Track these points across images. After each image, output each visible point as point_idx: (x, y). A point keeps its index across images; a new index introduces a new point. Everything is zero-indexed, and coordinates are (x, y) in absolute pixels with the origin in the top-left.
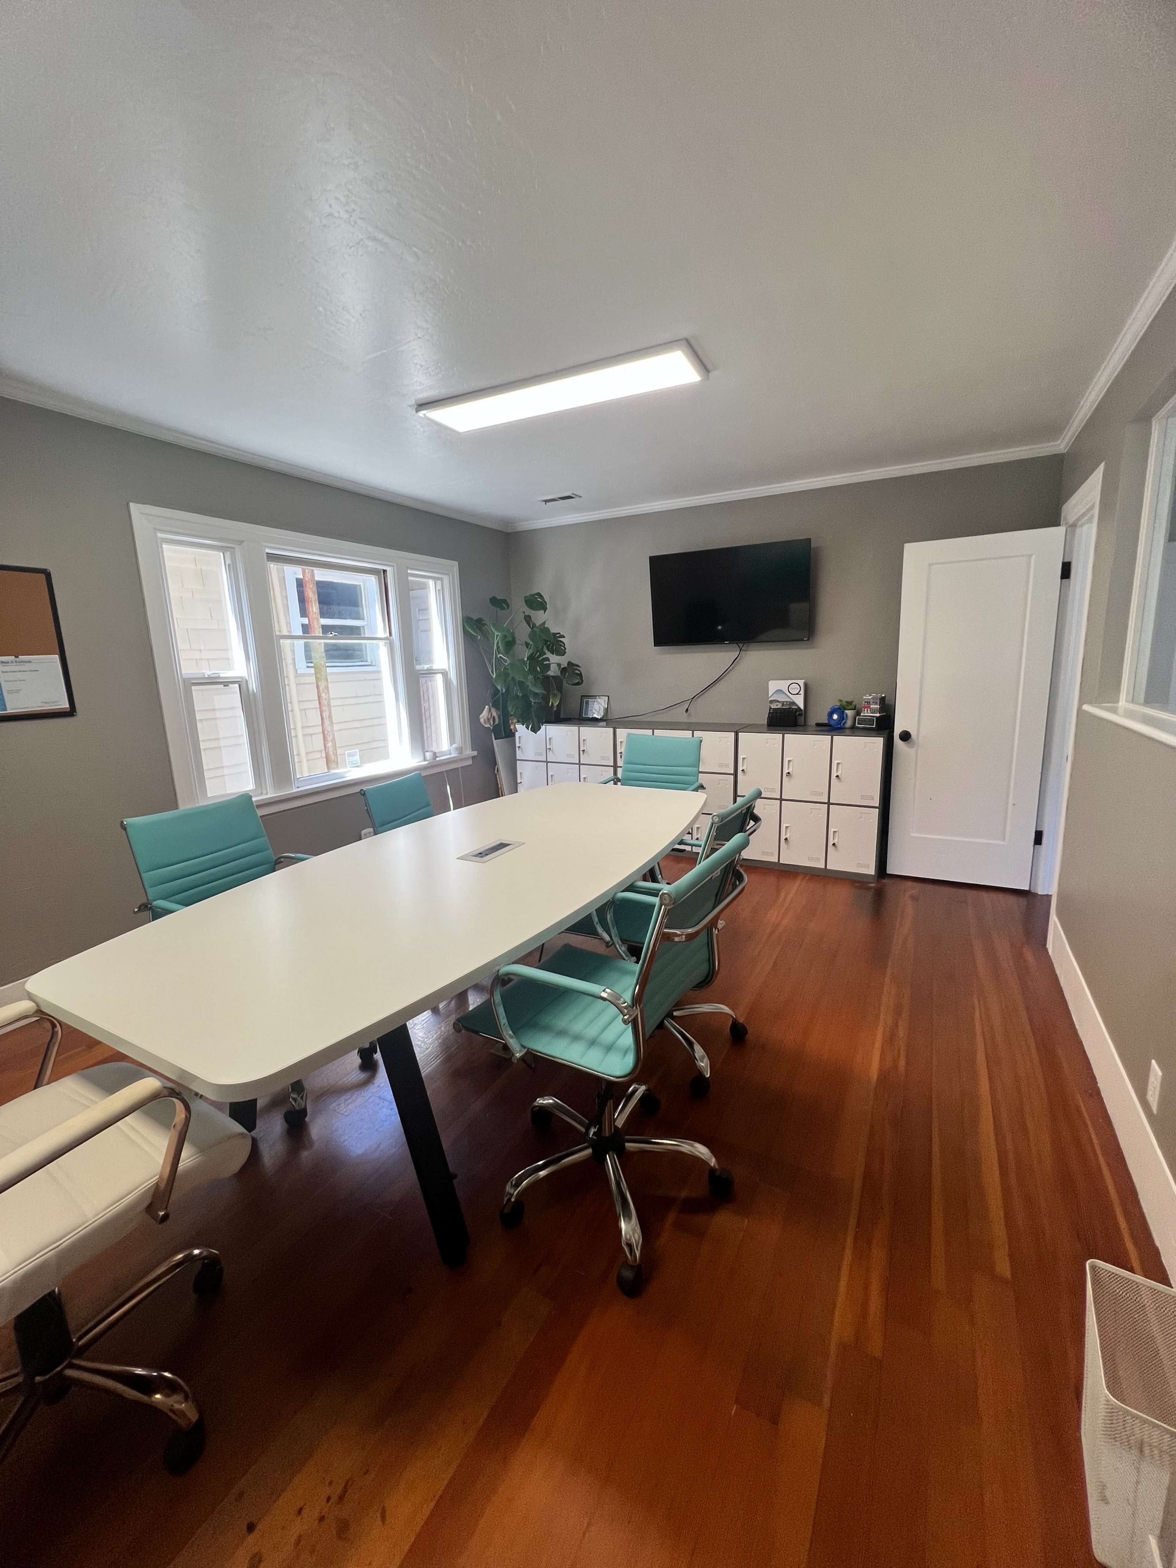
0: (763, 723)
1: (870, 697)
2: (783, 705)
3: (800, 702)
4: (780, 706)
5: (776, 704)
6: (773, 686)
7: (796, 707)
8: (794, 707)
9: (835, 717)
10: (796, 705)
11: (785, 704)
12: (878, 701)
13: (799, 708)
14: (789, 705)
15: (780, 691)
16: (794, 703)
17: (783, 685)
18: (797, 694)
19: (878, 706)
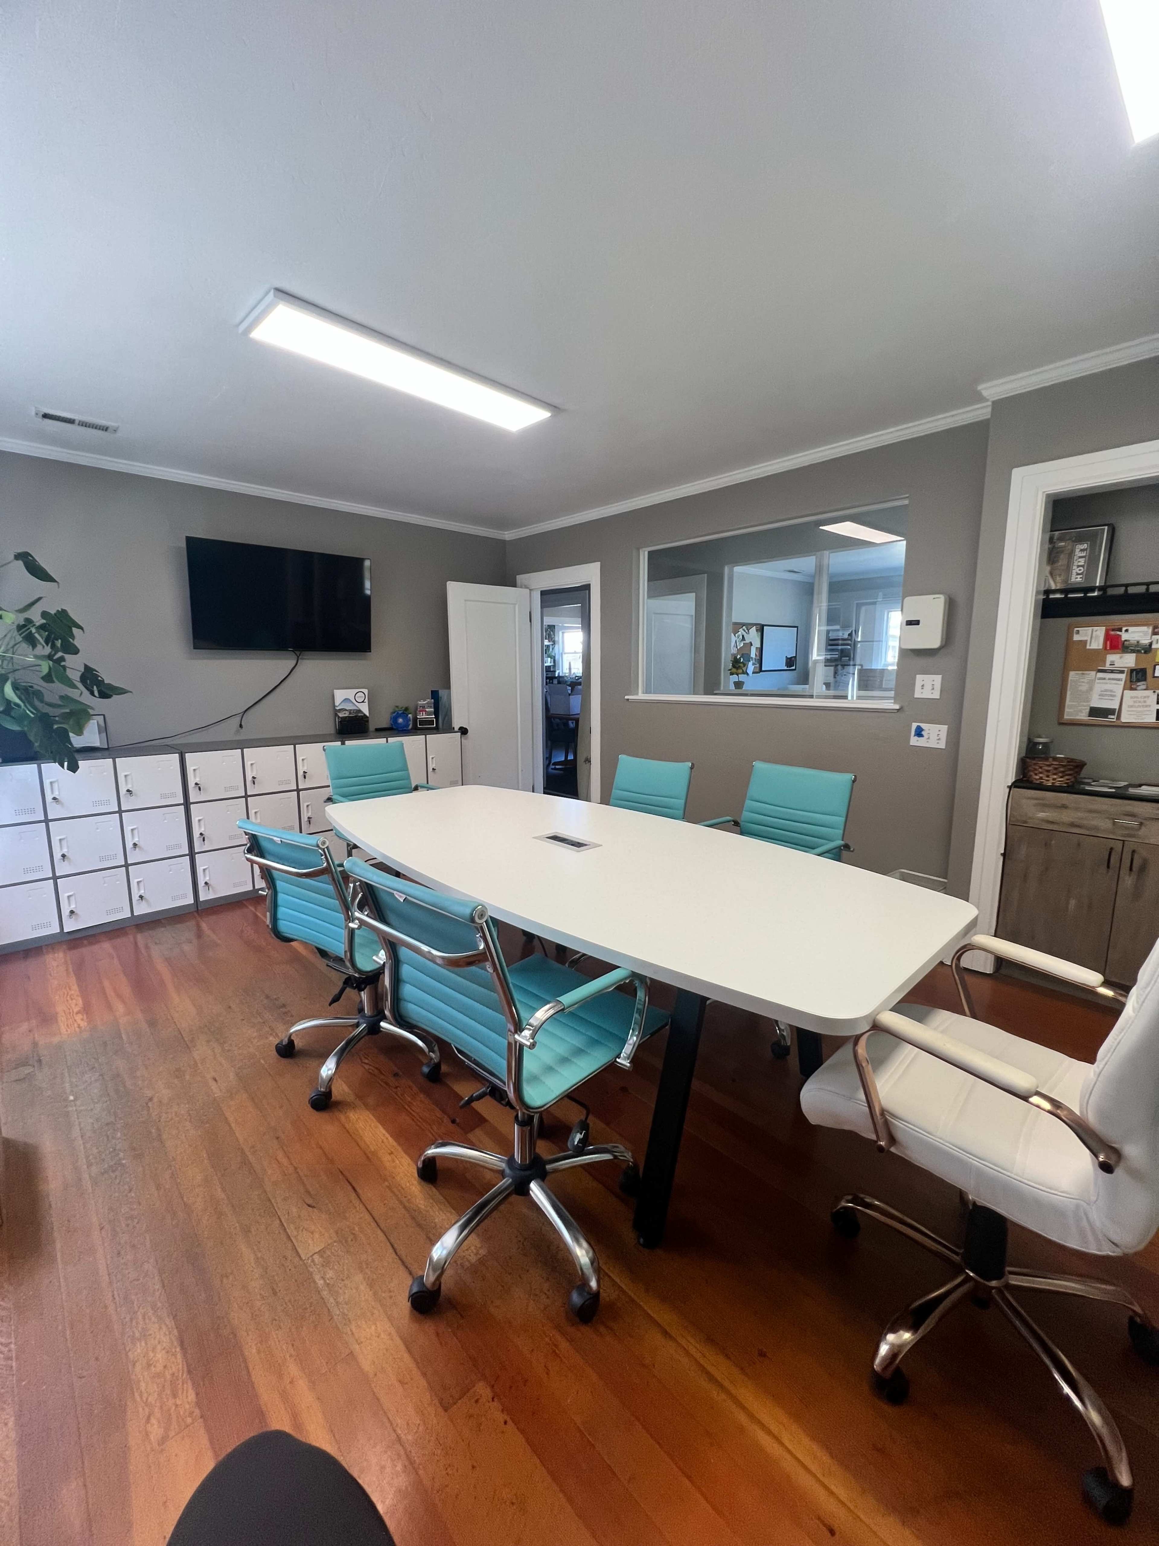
0: (332, 732)
1: (425, 702)
2: (350, 713)
3: (365, 709)
4: (347, 714)
5: (344, 712)
6: (340, 695)
7: (362, 715)
8: (360, 715)
9: (400, 720)
10: (362, 713)
11: (352, 712)
12: (433, 705)
13: (365, 715)
14: (355, 713)
15: (347, 700)
16: (360, 711)
17: (350, 694)
18: (363, 702)
19: (433, 710)
